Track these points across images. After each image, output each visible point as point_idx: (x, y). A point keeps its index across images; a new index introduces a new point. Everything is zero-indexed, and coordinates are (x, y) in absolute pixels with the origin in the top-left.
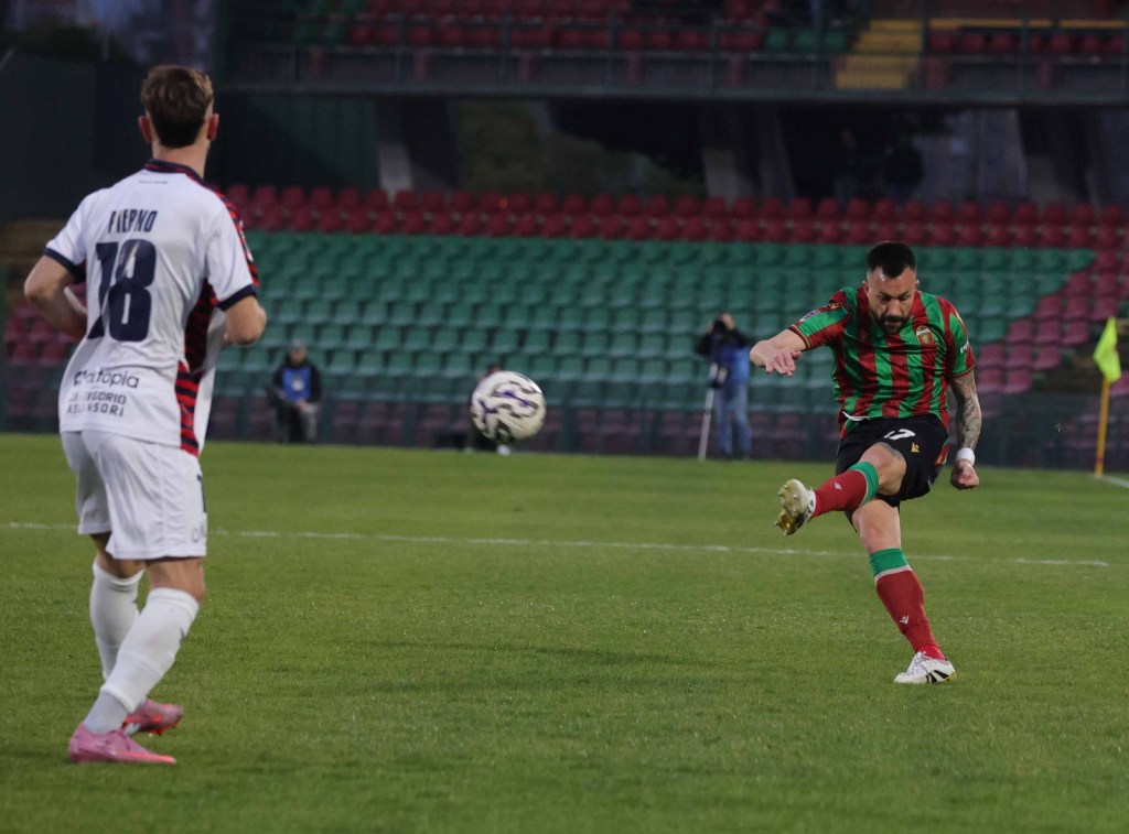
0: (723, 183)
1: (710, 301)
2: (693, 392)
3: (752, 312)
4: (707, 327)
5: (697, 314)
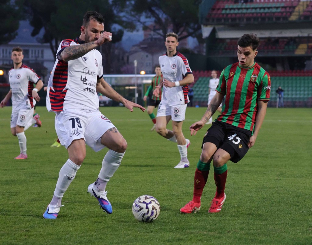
0: (279, 68)
1: (278, 85)
2: (276, 98)
3: (284, 87)
4: (277, 89)
5: (276, 87)
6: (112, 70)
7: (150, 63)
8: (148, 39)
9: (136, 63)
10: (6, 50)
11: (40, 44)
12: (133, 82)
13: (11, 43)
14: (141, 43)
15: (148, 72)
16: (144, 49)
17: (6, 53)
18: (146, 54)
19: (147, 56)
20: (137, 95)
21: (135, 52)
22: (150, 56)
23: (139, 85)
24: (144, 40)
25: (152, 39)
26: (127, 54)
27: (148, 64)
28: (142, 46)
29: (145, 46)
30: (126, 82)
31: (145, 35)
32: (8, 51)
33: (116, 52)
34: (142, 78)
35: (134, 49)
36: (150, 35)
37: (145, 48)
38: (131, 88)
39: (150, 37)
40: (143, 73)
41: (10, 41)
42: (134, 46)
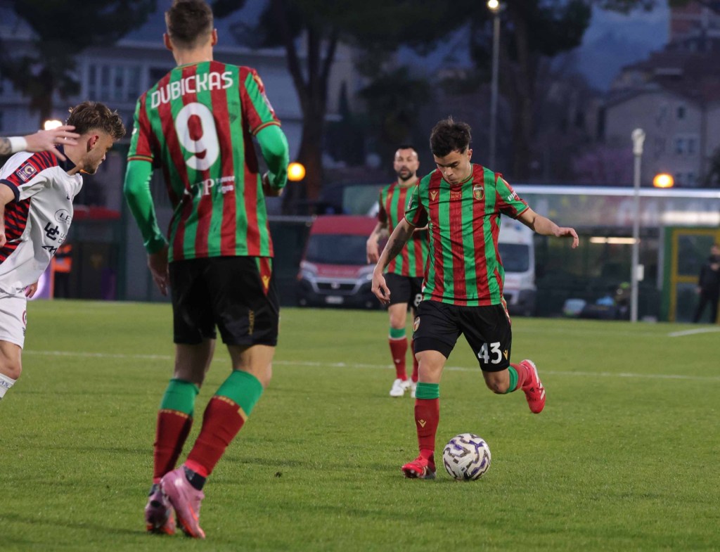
6: (535, 165)
7: (691, 142)
8: (686, 43)
9: (638, 139)
10: (106, 71)
11: (244, 50)
12: (621, 216)
13: (125, 42)
14: (657, 59)
15: (684, 180)
16: (670, 84)
17: (105, 82)
18: (679, 103)
19: (681, 113)
20: (639, 273)
21: (633, 93)
22: (692, 113)
23: (649, 233)
24: (671, 47)
25: (701, 41)
26: (598, 103)
27: (684, 146)
28: (660, 71)
29: (676, 71)
30: (594, 217)
31: (676, 26)
32: (113, 73)
33: (555, 91)
34: (662, 203)
35: (628, 80)
36: (697, 24)
37: (674, 78)
38: (614, 241)
39: (696, 33)
40: (664, 180)
41: (123, 31)
42: (626, 69)
